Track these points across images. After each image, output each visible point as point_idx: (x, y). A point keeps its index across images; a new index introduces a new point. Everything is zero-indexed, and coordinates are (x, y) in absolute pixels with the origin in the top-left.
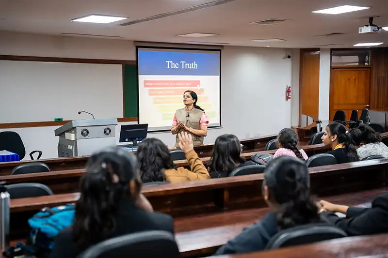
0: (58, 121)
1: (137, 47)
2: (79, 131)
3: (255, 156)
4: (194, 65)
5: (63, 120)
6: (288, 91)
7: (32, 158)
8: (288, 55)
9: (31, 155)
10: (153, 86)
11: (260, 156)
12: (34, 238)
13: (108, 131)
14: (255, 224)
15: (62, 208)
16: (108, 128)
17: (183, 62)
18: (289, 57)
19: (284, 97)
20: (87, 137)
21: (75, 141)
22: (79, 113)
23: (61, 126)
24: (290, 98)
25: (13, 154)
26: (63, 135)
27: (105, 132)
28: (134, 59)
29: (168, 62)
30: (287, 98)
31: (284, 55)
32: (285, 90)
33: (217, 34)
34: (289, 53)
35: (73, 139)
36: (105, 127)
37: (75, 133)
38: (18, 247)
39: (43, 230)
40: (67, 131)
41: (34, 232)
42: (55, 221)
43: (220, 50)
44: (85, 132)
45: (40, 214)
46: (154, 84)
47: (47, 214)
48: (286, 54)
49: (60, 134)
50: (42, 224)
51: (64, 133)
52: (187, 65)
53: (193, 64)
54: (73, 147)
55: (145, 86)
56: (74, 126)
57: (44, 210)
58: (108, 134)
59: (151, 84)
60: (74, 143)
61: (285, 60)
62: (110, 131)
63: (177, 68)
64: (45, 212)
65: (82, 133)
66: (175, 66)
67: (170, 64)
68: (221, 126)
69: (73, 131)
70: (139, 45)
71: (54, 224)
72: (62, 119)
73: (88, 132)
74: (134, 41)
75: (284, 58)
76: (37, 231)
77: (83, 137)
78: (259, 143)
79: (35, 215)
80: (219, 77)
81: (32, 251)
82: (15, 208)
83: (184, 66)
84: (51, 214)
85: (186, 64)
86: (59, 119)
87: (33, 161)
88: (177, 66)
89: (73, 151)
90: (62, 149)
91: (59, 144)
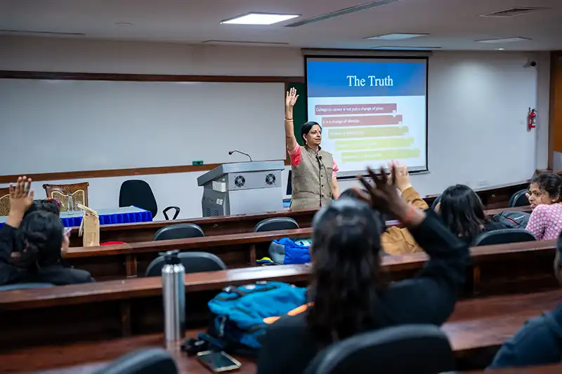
0: (198, 166)
1: (306, 57)
2: (232, 179)
3: (500, 215)
4: (388, 81)
5: (204, 163)
6: (531, 116)
7: (167, 218)
8: (531, 61)
9: (164, 212)
10: (327, 113)
11: (508, 216)
12: (222, 327)
13: (271, 180)
14: (543, 315)
15: (251, 287)
16: (271, 175)
17: (372, 77)
18: (533, 64)
19: (525, 126)
20: (242, 187)
21: (227, 194)
22: (230, 153)
23: (207, 172)
24: (534, 127)
25: (143, 211)
26: (209, 185)
27: (267, 180)
28: (301, 74)
29: (350, 77)
30: (530, 127)
31: (525, 62)
32: (527, 115)
33: (427, 34)
34: (533, 59)
35: (223, 190)
36: (268, 173)
37: (227, 181)
38: (200, 339)
39: (232, 317)
40: (216, 179)
41: (220, 319)
42: (248, 305)
43: (427, 58)
44: (240, 181)
45: (222, 295)
46: (330, 110)
47: (233, 295)
48: (529, 60)
49: (205, 183)
50: (232, 309)
51: (210, 182)
52: (378, 81)
53: (386, 79)
54: (223, 202)
55: (317, 113)
56: (225, 172)
57: (228, 289)
58: (271, 183)
59: (325, 110)
60: (225, 196)
61: (528, 68)
62: (274, 178)
63: (363, 85)
64: (230, 292)
65: (236, 182)
66: (361, 83)
67: (353, 80)
68: (427, 170)
69: (224, 180)
70: (309, 54)
71: (247, 309)
72: (202, 162)
73: (244, 180)
74: (302, 49)
75: (525, 66)
76: (224, 319)
77: (237, 188)
78: (493, 196)
79: (217, 297)
80: (424, 97)
81: (219, 345)
82: (191, 286)
83: (374, 83)
84: (240, 296)
85: (376, 80)
86: (199, 163)
87: (167, 221)
88: (363, 83)
89: (224, 207)
90: (208, 204)
91: (204, 198)
